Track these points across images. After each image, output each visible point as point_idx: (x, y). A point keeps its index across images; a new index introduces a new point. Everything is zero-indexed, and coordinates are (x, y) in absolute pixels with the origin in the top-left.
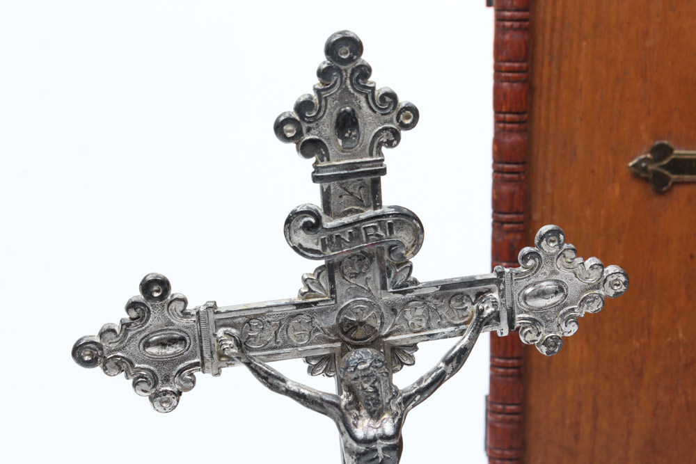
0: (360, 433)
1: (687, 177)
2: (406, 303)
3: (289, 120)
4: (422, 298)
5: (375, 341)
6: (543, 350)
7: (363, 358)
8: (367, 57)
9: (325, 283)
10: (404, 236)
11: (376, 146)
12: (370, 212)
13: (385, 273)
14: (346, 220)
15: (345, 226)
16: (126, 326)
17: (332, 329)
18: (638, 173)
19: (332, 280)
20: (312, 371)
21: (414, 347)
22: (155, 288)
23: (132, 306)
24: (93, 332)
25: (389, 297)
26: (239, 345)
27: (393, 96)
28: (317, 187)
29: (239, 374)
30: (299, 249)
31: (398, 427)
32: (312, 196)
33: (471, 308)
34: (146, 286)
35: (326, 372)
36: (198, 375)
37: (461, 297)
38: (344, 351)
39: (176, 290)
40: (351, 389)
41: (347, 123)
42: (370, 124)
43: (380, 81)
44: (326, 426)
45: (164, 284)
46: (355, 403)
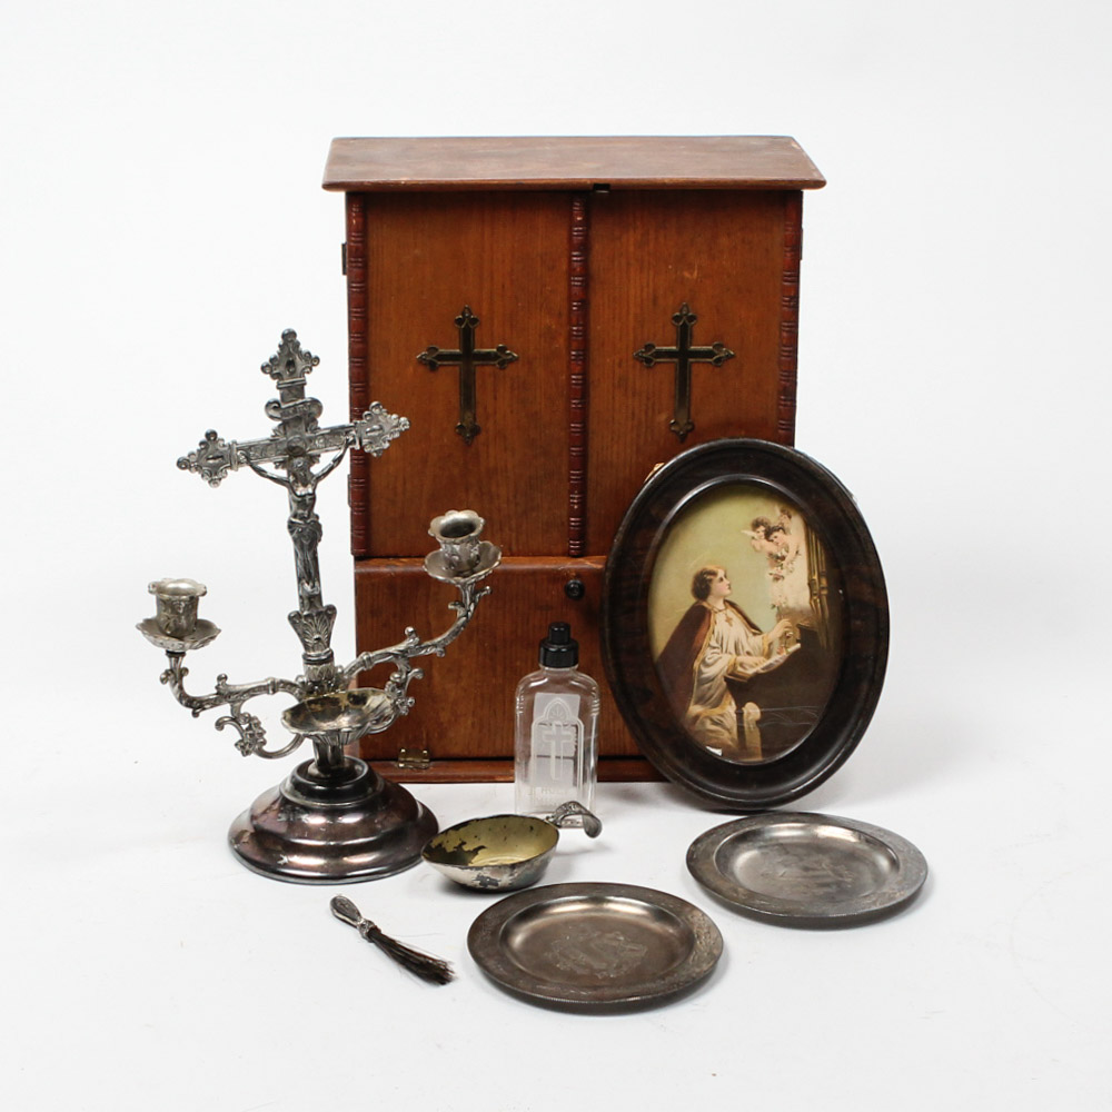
0: (298, 493)
1: (445, 363)
2: (316, 437)
3: (267, 366)
4: (323, 435)
5: (303, 454)
6: (375, 455)
7: (299, 462)
8: (298, 338)
9: (282, 431)
10: (314, 409)
11: (303, 373)
12: (300, 401)
13: (307, 425)
14: (291, 404)
15: (290, 407)
16: (199, 451)
17: (285, 450)
18: (421, 361)
19: (285, 429)
20: (277, 467)
21: (319, 456)
22: (211, 436)
23: (201, 443)
24: (185, 455)
25: (309, 435)
26: (247, 457)
27: (309, 353)
28: (278, 392)
29: (246, 470)
30: (272, 417)
31: (314, 490)
32: (277, 395)
33: (343, 438)
34: (208, 435)
35: (283, 468)
36: (229, 471)
37: (339, 434)
38: (290, 459)
39: (219, 436)
40: (294, 475)
41: (291, 364)
42: (300, 364)
43: (304, 348)
44: (284, 490)
45: (214, 434)
46: (296, 481)
